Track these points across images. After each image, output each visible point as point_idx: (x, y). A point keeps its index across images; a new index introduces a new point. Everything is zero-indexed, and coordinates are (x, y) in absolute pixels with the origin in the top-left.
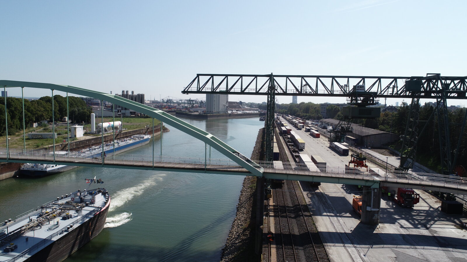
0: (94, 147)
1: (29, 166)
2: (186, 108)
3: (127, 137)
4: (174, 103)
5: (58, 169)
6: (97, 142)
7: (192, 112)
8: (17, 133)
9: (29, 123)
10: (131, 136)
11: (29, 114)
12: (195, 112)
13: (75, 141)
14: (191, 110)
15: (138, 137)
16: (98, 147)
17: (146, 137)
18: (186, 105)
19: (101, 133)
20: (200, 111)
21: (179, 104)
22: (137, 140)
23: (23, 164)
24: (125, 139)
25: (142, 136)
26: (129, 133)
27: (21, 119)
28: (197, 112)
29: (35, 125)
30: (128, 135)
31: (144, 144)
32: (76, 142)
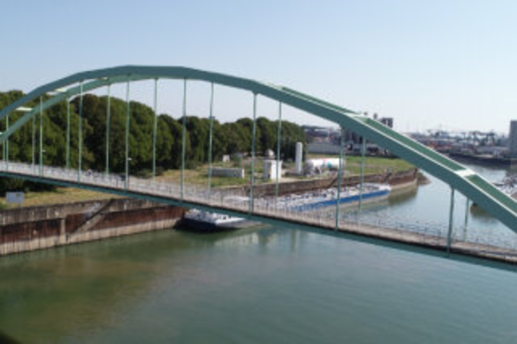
0: (293, 196)
1: (195, 213)
2: (471, 147)
3: (350, 185)
4: (449, 138)
5: (233, 223)
6: (299, 189)
7: (480, 153)
8: (198, 168)
9: (217, 155)
10: (356, 184)
11: (217, 141)
12: (486, 153)
13: (266, 183)
14: (479, 150)
15: (369, 187)
16: (300, 196)
17: (383, 187)
18: (471, 142)
19: (308, 176)
20: (497, 152)
21: (458, 139)
22: (367, 191)
23: (188, 210)
24: (347, 188)
25: (376, 185)
26: (356, 178)
27: (206, 148)
28: (491, 153)
29: (226, 158)
30: (351, 182)
31: (377, 199)
32: (268, 185)
